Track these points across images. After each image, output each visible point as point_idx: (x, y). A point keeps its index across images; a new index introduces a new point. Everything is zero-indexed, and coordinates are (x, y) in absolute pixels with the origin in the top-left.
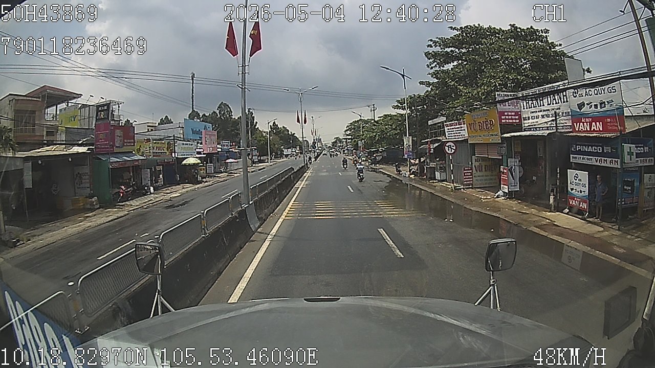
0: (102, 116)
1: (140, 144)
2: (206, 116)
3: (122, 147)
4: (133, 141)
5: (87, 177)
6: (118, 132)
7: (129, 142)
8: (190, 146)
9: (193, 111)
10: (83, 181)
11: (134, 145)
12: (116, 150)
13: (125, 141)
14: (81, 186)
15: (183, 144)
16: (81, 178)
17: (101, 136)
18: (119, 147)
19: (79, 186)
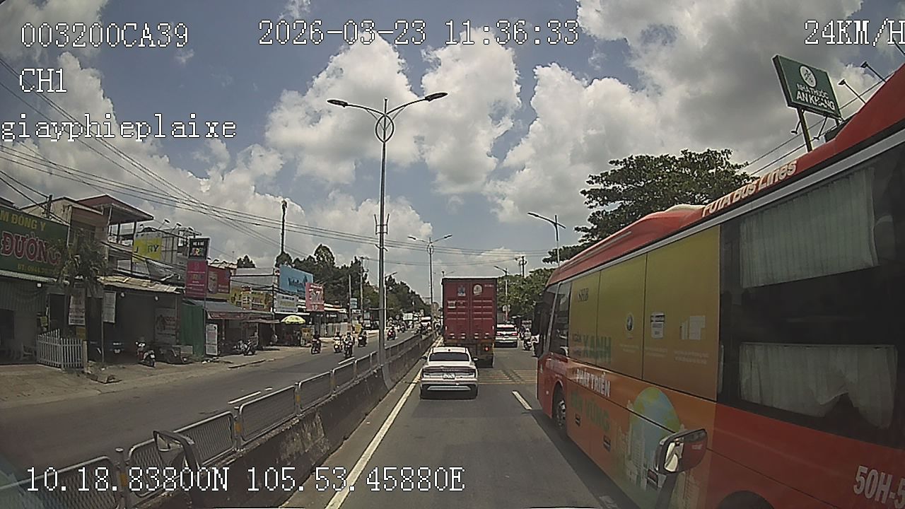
0: (197, 252)
1: (236, 292)
2: (301, 262)
3: (215, 293)
4: (227, 287)
5: (173, 323)
6: (212, 275)
7: (224, 289)
8: (291, 301)
9: (283, 252)
10: (167, 327)
11: (229, 293)
12: (209, 296)
13: (220, 286)
14: (164, 332)
15: (283, 298)
16: (164, 322)
17: (195, 276)
18: (212, 292)
19: (159, 332)
